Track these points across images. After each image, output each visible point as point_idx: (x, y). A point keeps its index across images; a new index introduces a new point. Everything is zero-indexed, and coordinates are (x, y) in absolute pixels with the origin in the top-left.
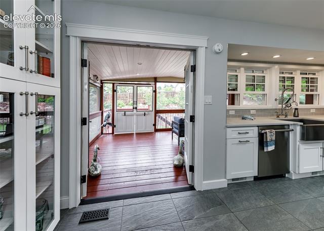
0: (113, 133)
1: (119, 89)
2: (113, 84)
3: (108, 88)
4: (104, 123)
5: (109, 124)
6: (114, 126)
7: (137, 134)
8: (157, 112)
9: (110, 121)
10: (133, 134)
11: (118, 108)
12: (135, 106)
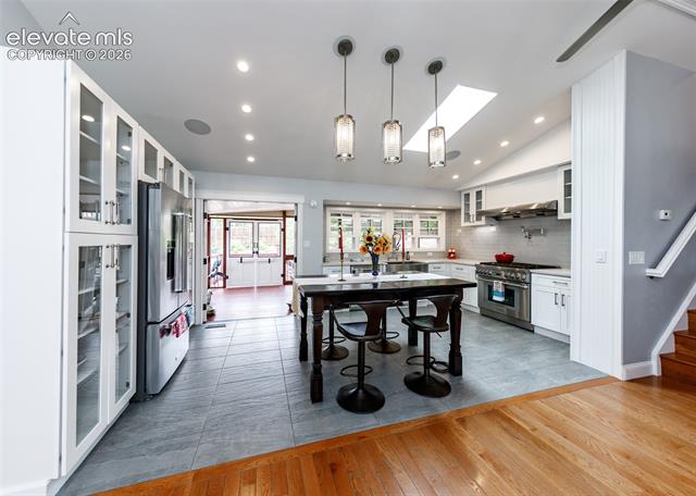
0: (224, 287)
1: (234, 227)
2: (225, 219)
3: (217, 225)
4: (212, 273)
5: (219, 274)
6: (226, 278)
7: (258, 287)
8: (287, 258)
9: (220, 269)
10: (252, 288)
11: (232, 253)
12: (256, 250)
